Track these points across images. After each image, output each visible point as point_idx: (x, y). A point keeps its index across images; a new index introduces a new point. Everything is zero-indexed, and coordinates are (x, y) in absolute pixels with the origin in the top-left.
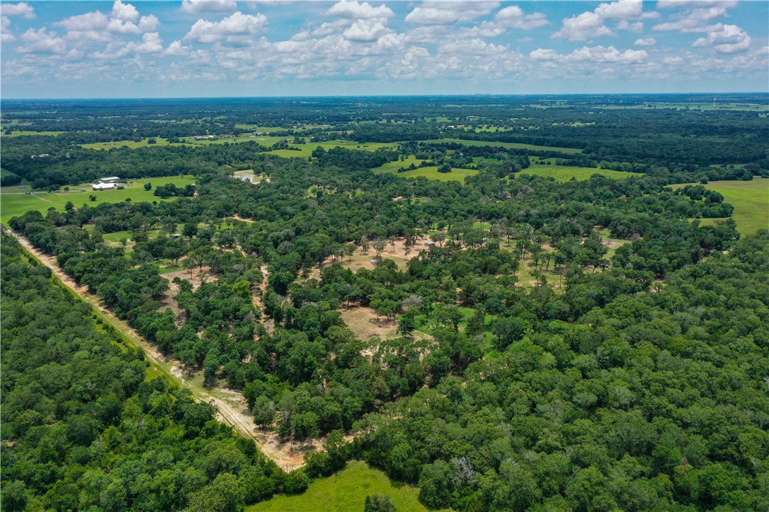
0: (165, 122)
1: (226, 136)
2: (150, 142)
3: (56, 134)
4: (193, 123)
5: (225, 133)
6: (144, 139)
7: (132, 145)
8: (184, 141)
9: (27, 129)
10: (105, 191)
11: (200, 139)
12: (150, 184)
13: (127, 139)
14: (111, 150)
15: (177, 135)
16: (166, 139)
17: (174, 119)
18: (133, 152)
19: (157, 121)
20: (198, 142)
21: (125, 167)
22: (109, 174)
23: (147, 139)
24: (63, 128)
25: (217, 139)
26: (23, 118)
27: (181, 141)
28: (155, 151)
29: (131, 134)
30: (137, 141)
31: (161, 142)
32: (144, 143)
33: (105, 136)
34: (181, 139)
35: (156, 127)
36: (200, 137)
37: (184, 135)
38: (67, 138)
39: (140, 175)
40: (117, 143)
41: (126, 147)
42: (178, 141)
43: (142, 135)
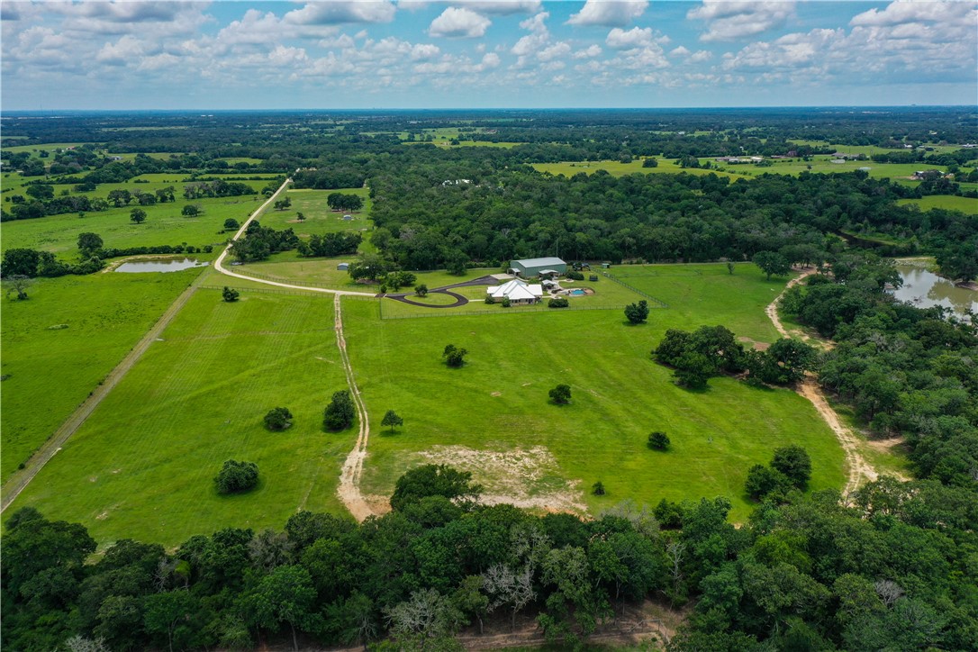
0: (670, 133)
1: (783, 158)
2: (648, 164)
3: (509, 146)
4: (713, 136)
5: (781, 154)
6: (637, 158)
7: (615, 169)
8: (707, 166)
9: (483, 138)
10: (513, 309)
11: (736, 163)
12: (643, 304)
13: (609, 158)
14: (575, 179)
15: (693, 153)
16: (675, 160)
17: (682, 130)
18: (614, 184)
19: (657, 133)
20: (733, 168)
21: (587, 227)
22: (544, 250)
23: (643, 159)
24: (527, 139)
25: (769, 164)
26: (491, 126)
27: (702, 164)
28: (657, 187)
29: (618, 150)
30: (626, 161)
31: (666, 166)
32: (636, 167)
33: (578, 151)
34: (703, 161)
35: (656, 141)
36: (736, 159)
37: (705, 155)
38: (521, 153)
39: (619, 253)
40: (593, 163)
41: (603, 173)
42: (696, 165)
43: (634, 152)
